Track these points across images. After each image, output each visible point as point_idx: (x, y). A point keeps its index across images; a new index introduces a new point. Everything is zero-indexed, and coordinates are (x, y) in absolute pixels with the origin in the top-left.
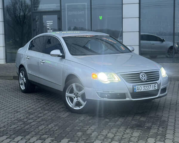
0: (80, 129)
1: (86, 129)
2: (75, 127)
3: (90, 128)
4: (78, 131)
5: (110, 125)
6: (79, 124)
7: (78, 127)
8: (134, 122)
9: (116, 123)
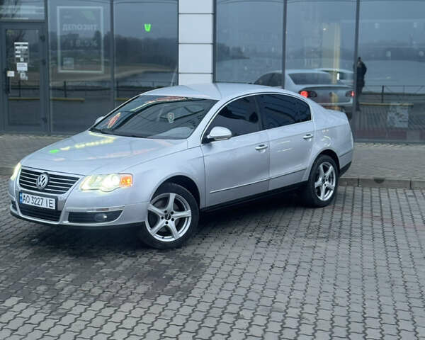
0: (46, 280)
1: (57, 279)
2: (38, 276)
3: (64, 277)
4: (41, 284)
5: (103, 273)
6: (47, 270)
7: (43, 277)
8: (148, 268)
9: (114, 269)
